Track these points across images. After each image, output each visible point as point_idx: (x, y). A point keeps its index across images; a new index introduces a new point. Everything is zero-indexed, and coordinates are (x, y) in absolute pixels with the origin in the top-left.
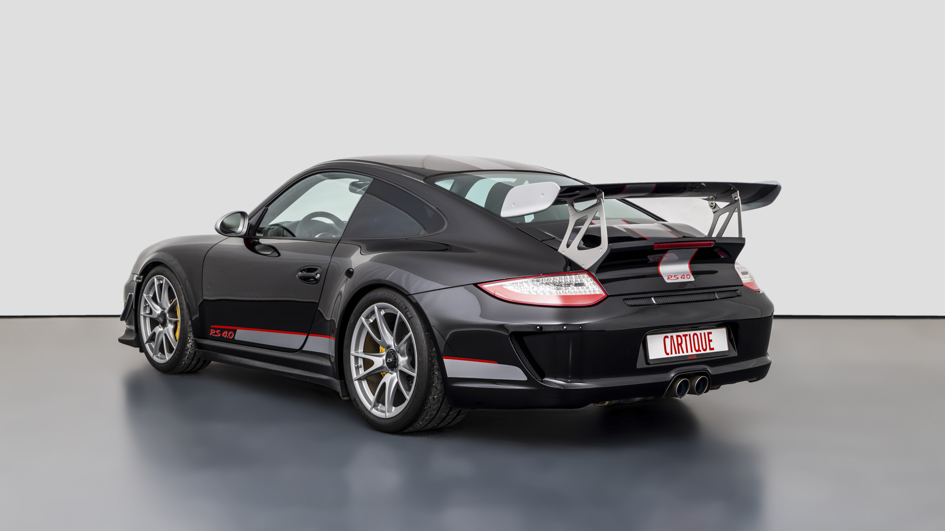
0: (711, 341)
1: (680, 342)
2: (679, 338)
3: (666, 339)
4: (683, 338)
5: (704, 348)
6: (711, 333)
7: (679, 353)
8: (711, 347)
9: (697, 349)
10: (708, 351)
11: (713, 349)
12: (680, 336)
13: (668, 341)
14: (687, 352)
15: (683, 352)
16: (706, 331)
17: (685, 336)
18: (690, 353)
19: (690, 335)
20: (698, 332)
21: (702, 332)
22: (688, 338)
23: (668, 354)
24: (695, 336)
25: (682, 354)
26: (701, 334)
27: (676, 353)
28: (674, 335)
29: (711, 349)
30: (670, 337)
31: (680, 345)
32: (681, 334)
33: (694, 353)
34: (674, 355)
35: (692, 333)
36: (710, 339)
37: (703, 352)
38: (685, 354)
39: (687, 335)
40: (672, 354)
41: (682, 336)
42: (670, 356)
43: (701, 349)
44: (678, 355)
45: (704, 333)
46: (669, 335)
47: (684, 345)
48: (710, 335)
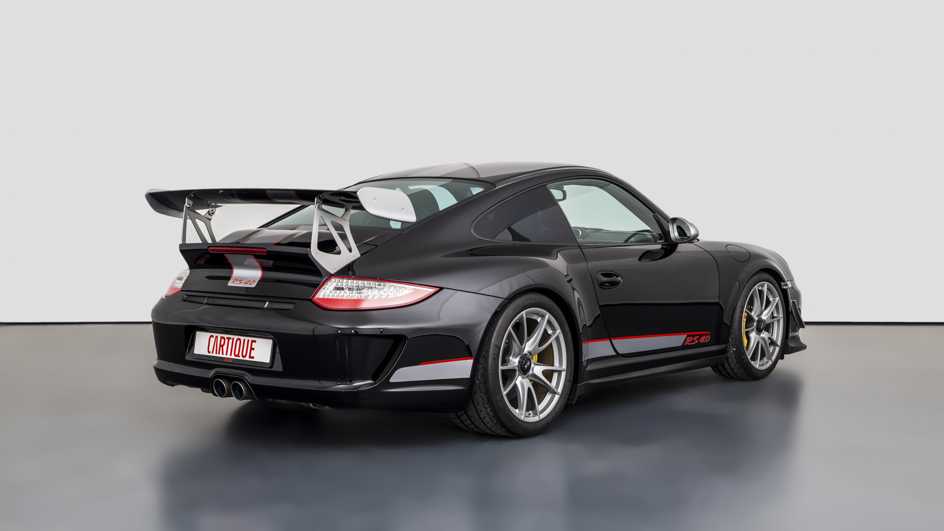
0: (253, 349)
1: (222, 344)
2: (223, 340)
3: (212, 338)
4: (227, 340)
5: (244, 354)
6: (255, 341)
7: (219, 354)
8: (252, 355)
9: (237, 353)
10: (247, 358)
11: (253, 358)
12: (224, 338)
13: (213, 340)
14: (226, 354)
15: (223, 354)
16: (251, 339)
17: (229, 339)
18: (228, 356)
19: (233, 339)
20: (242, 338)
21: (247, 338)
22: (231, 341)
23: (209, 352)
24: (238, 342)
25: (221, 355)
26: (244, 340)
27: (216, 353)
28: (219, 336)
29: (250, 357)
30: (215, 337)
31: (222, 346)
32: (226, 336)
33: (233, 357)
34: (214, 354)
35: (236, 337)
36: (253, 347)
37: (241, 358)
38: (224, 356)
39: (230, 338)
40: (212, 353)
41: (226, 338)
42: (211, 354)
43: (240, 354)
44: (217, 355)
45: (248, 340)
46: (215, 335)
47: (225, 347)
48: (253, 343)
